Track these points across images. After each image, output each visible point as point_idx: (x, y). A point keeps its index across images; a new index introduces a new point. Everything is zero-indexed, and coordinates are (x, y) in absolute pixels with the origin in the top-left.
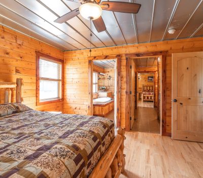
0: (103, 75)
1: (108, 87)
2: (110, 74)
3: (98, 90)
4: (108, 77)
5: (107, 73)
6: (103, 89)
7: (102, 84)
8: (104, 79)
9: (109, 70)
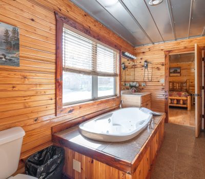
0: (132, 60)
1: (143, 84)
2: (147, 57)
3: (120, 89)
4: (143, 63)
5: (141, 56)
6: (132, 87)
7: (131, 78)
8: (134, 67)
9: (144, 48)
